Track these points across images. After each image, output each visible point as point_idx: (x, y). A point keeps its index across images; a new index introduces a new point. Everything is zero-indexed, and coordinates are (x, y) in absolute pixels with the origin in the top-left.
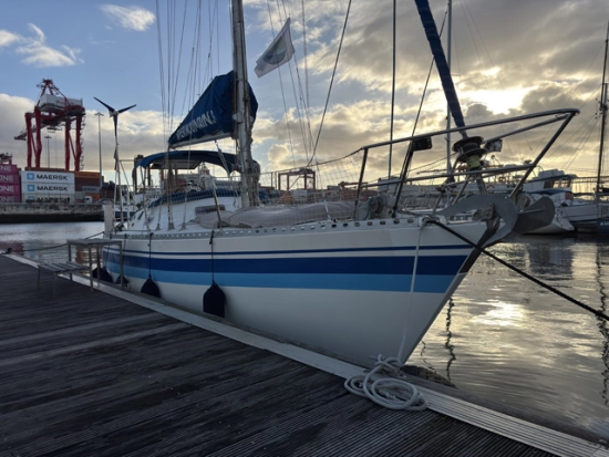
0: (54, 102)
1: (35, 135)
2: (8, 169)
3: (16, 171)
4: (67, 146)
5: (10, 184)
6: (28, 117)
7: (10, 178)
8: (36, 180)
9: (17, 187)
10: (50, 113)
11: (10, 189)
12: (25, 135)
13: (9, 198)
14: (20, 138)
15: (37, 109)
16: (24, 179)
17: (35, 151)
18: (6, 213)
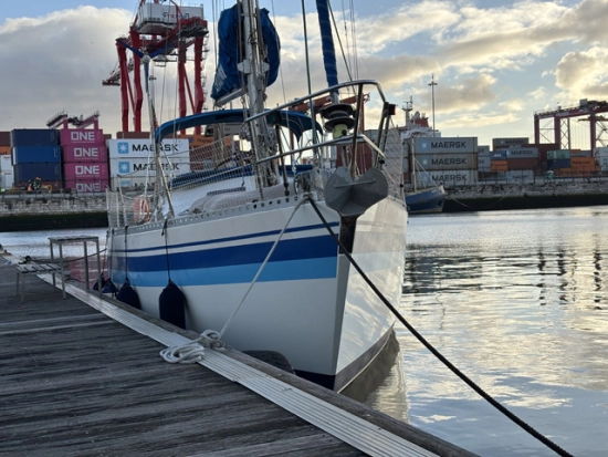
0: (158, 15)
1: (132, 75)
2: (89, 137)
3: (102, 140)
4: (182, 90)
5: (93, 162)
6: (122, 45)
7: (93, 153)
8: (132, 153)
9: (104, 166)
10: (154, 35)
11: (94, 170)
12: (118, 76)
13: (92, 186)
14: (110, 82)
15: (134, 31)
16: (114, 153)
17: (133, 104)
18: (89, 210)
